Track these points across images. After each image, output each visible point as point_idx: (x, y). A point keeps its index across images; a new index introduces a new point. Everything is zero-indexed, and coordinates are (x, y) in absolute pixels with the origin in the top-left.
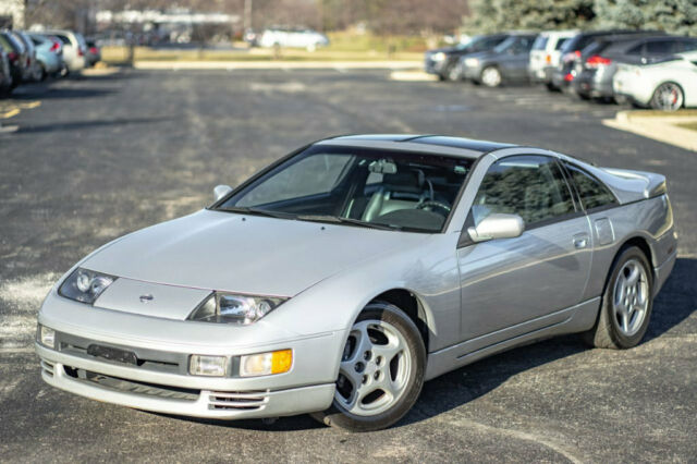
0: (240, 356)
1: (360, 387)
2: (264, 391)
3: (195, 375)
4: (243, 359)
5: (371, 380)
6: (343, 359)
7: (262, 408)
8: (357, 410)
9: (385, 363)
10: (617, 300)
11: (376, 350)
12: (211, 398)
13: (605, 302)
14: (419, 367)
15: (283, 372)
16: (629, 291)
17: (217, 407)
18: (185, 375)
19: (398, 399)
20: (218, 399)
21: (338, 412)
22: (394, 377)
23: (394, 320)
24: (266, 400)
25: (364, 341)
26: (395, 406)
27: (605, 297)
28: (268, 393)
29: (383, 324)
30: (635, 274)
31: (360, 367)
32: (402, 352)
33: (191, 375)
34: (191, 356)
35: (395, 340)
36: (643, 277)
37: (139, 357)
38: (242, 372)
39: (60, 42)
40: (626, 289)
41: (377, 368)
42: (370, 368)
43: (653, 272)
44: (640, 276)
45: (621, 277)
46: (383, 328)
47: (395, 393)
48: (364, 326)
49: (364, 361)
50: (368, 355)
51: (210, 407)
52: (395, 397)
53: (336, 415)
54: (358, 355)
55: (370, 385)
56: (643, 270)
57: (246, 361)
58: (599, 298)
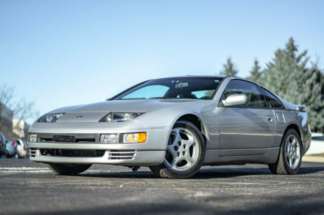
0: (123, 134)
1: (176, 157)
2: (134, 151)
3: (103, 143)
4: (125, 135)
5: (181, 155)
6: (168, 144)
7: (133, 158)
8: (174, 168)
9: (187, 147)
10: (287, 151)
11: (183, 142)
12: (110, 154)
13: (281, 150)
14: (202, 151)
15: (143, 142)
16: (292, 148)
17: (112, 158)
18: (98, 143)
19: (193, 165)
20: (113, 155)
21: (166, 168)
22: (191, 154)
23: (191, 129)
24: (135, 155)
25: (178, 137)
26: (192, 168)
27: (282, 148)
28: (136, 152)
29: (186, 130)
30: (294, 141)
31: (176, 148)
32: (194, 144)
33: (101, 143)
34: (101, 134)
35: (191, 138)
36: (298, 144)
37: (77, 138)
38: (124, 141)
39: (16, 143)
40: (290, 147)
41: (184, 150)
42: (181, 149)
43: (302, 144)
44: (296, 143)
45: (288, 141)
46: (186, 132)
47: (192, 162)
48: (178, 130)
49: (178, 145)
50: (180, 143)
51: (109, 158)
52: (192, 164)
53: (165, 169)
54: (175, 143)
55: (181, 157)
56: (297, 141)
57: (126, 136)
58: (279, 148)
